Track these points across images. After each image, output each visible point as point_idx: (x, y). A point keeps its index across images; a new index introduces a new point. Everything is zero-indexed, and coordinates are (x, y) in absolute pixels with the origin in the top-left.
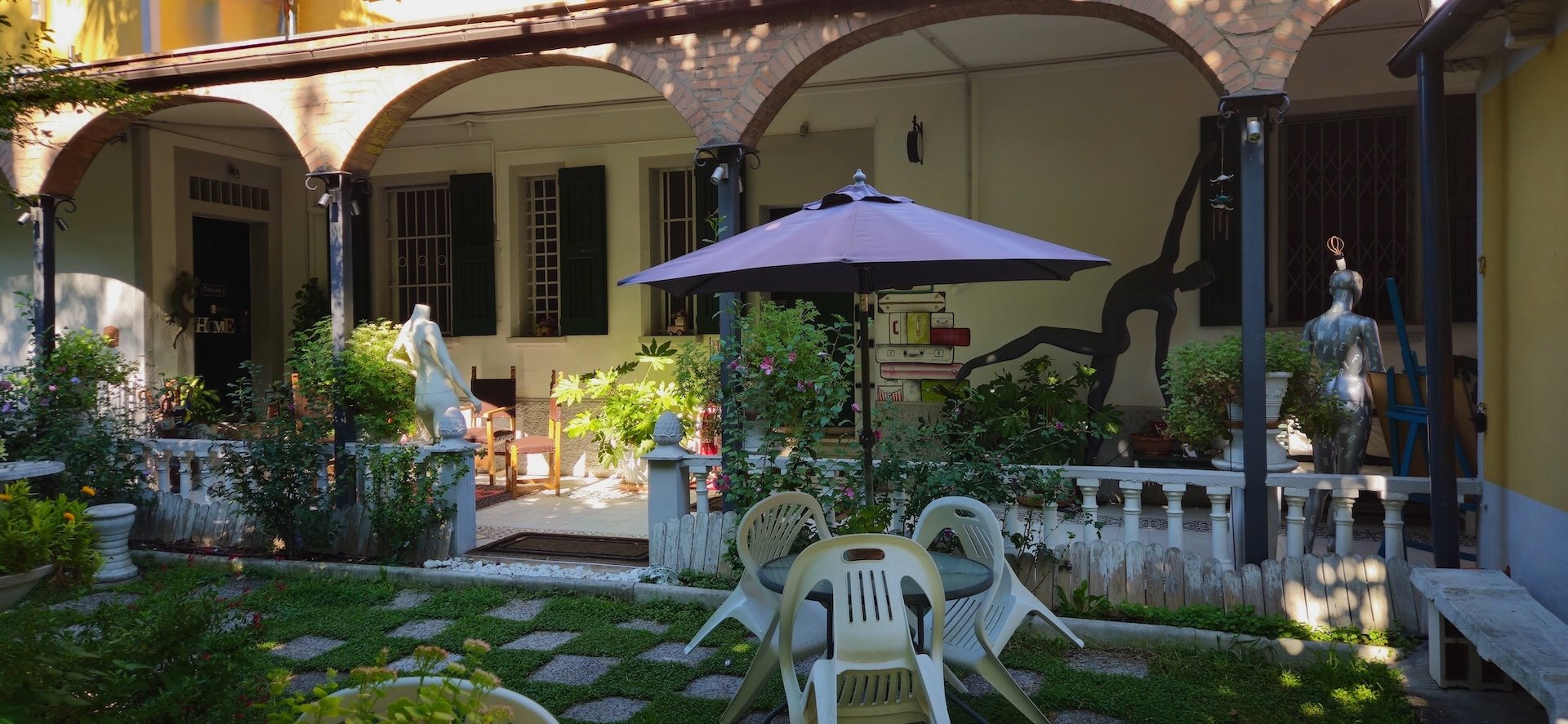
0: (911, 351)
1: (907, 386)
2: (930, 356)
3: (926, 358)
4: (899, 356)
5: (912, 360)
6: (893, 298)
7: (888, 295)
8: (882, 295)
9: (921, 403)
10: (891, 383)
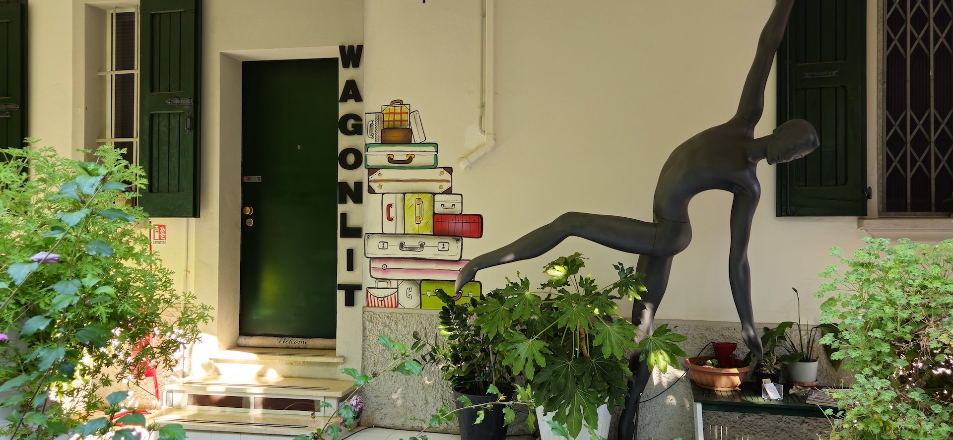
0: (409, 242)
1: (403, 288)
2: (434, 248)
3: (426, 253)
4: (394, 250)
5: (410, 254)
6: (386, 174)
7: (382, 171)
8: (372, 170)
9: (422, 311)
10: (383, 284)
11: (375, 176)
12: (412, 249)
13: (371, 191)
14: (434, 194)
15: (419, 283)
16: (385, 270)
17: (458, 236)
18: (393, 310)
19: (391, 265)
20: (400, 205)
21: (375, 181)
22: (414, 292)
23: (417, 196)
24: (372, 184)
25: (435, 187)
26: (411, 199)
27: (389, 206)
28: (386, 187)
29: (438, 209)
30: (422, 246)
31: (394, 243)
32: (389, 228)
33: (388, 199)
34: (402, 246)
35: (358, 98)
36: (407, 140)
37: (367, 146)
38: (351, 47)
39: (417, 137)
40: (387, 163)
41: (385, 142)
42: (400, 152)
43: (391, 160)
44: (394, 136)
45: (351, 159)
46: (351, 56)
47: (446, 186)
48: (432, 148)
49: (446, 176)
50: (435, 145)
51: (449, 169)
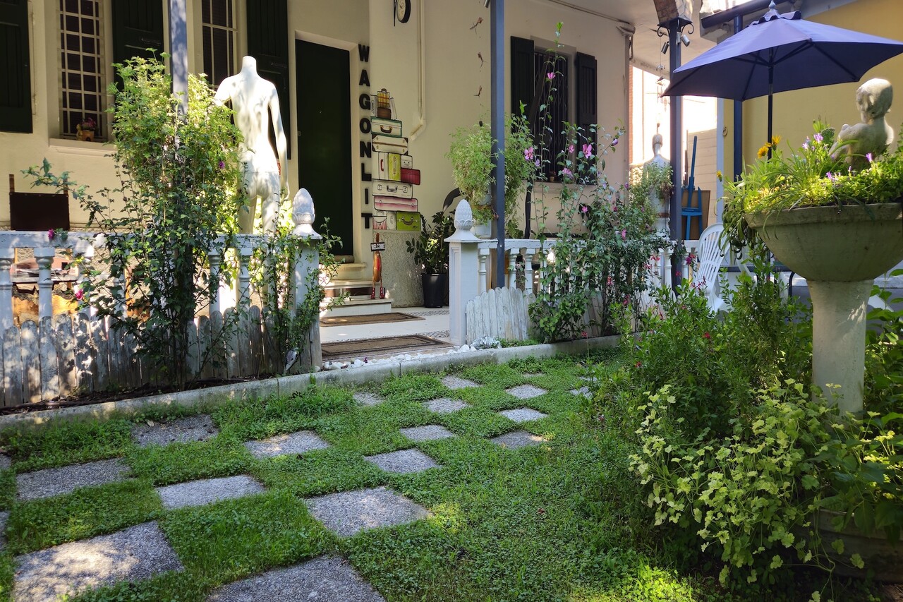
0: (392, 186)
1: (389, 215)
2: (402, 191)
3: (399, 194)
4: (384, 191)
5: (391, 194)
6: (381, 139)
7: (378, 136)
8: (374, 135)
9: (398, 232)
10: (380, 214)
11: (375, 140)
12: (392, 190)
13: (374, 150)
14: (401, 155)
15: (395, 213)
16: (381, 204)
17: (411, 183)
18: (385, 231)
19: (384, 201)
20: (386, 160)
21: (376, 143)
22: (394, 217)
23: (393, 155)
24: (374, 145)
25: (401, 150)
26: (391, 157)
27: (382, 161)
28: (381, 148)
29: (403, 165)
30: (396, 189)
31: (384, 185)
32: (382, 175)
33: (382, 156)
34: (387, 188)
35: (368, 85)
36: (388, 118)
37: (372, 118)
38: (364, 46)
39: (393, 116)
40: (380, 131)
41: (380, 117)
42: (386, 125)
43: (382, 129)
44: (384, 113)
45: (365, 126)
46: (364, 53)
47: (406, 150)
48: (399, 124)
49: (405, 144)
50: (401, 122)
51: (407, 139)
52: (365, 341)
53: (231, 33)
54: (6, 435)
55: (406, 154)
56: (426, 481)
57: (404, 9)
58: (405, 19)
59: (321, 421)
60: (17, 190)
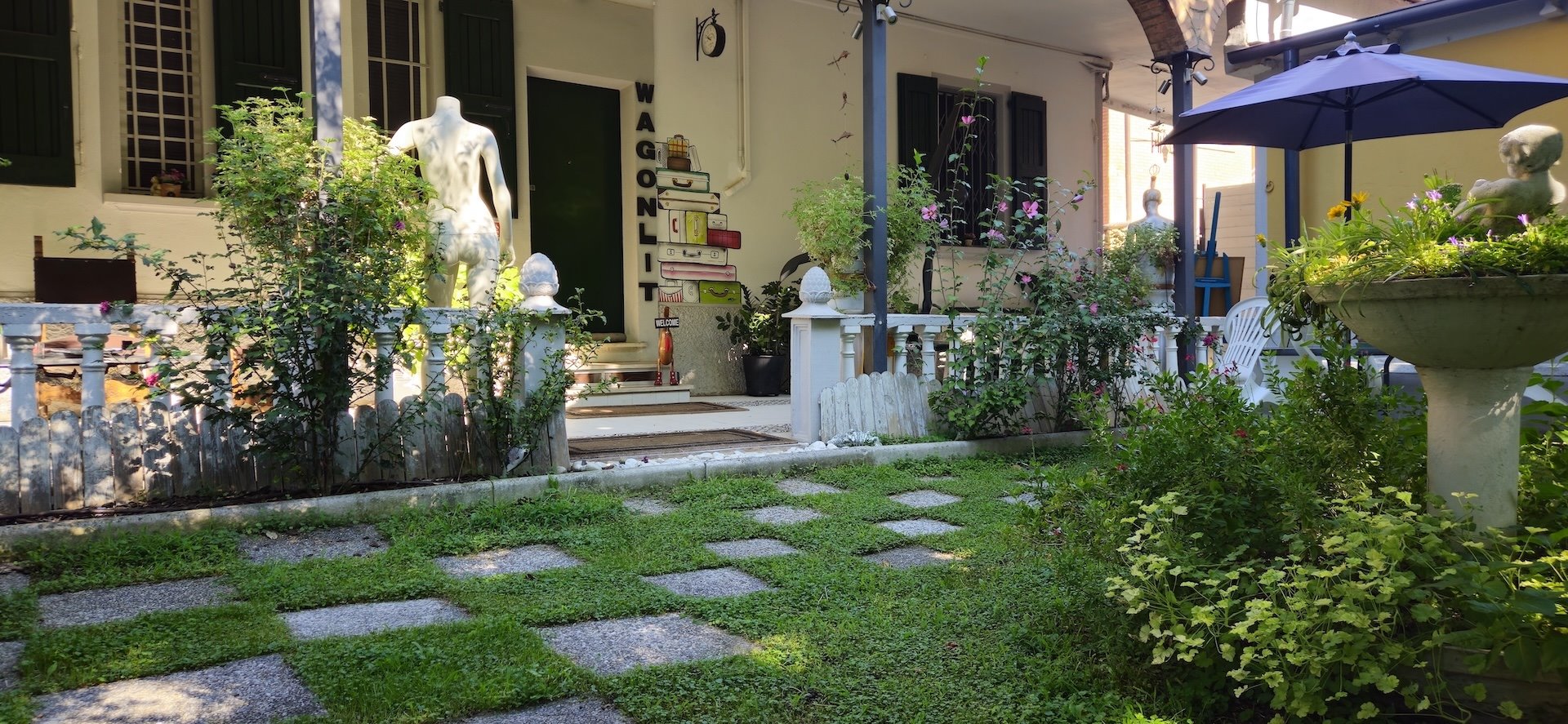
0: (690, 251)
1: (687, 286)
2: (708, 255)
3: (703, 259)
4: (678, 256)
5: (691, 260)
6: (672, 194)
7: (668, 191)
8: (661, 190)
9: (701, 305)
10: (671, 284)
11: (663, 195)
12: (692, 256)
13: (661, 207)
14: (708, 213)
15: (697, 283)
16: (673, 272)
17: (724, 247)
18: (679, 304)
19: (677, 268)
20: (682, 220)
21: (664, 199)
22: (695, 288)
23: (695, 214)
24: (661, 201)
25: (707, 208)
26: (691, 216)
27: (675, 220)
28: (672, 205)
29: (711, 225)
30: (699, 253)
31: (679, 250)
32: (675, 238)
33: (674, 215)
34: (684, 253)
35: (652, 129)
36: (686, 168)
37: (658, 169)
38: (645, 85)
39: (694, 168)
40: (672, 185)
41: (670, 168)
42: (683, 178)
43: (675, 183)
44: (678, 163)
45: (647, 179)
46: (646, 92)
47: (716, 208)
48: (706, 177)
49: (716, 200)
50: (707, 174)
51: (718, 195)
52: (645, 436)
53: (417, 71)
54: (22, 548)
55: (717, 212)
56: (750, 607)
57: (714, 40)
58: (718, 51)
59: (568, 533)
60: (46, 254)
